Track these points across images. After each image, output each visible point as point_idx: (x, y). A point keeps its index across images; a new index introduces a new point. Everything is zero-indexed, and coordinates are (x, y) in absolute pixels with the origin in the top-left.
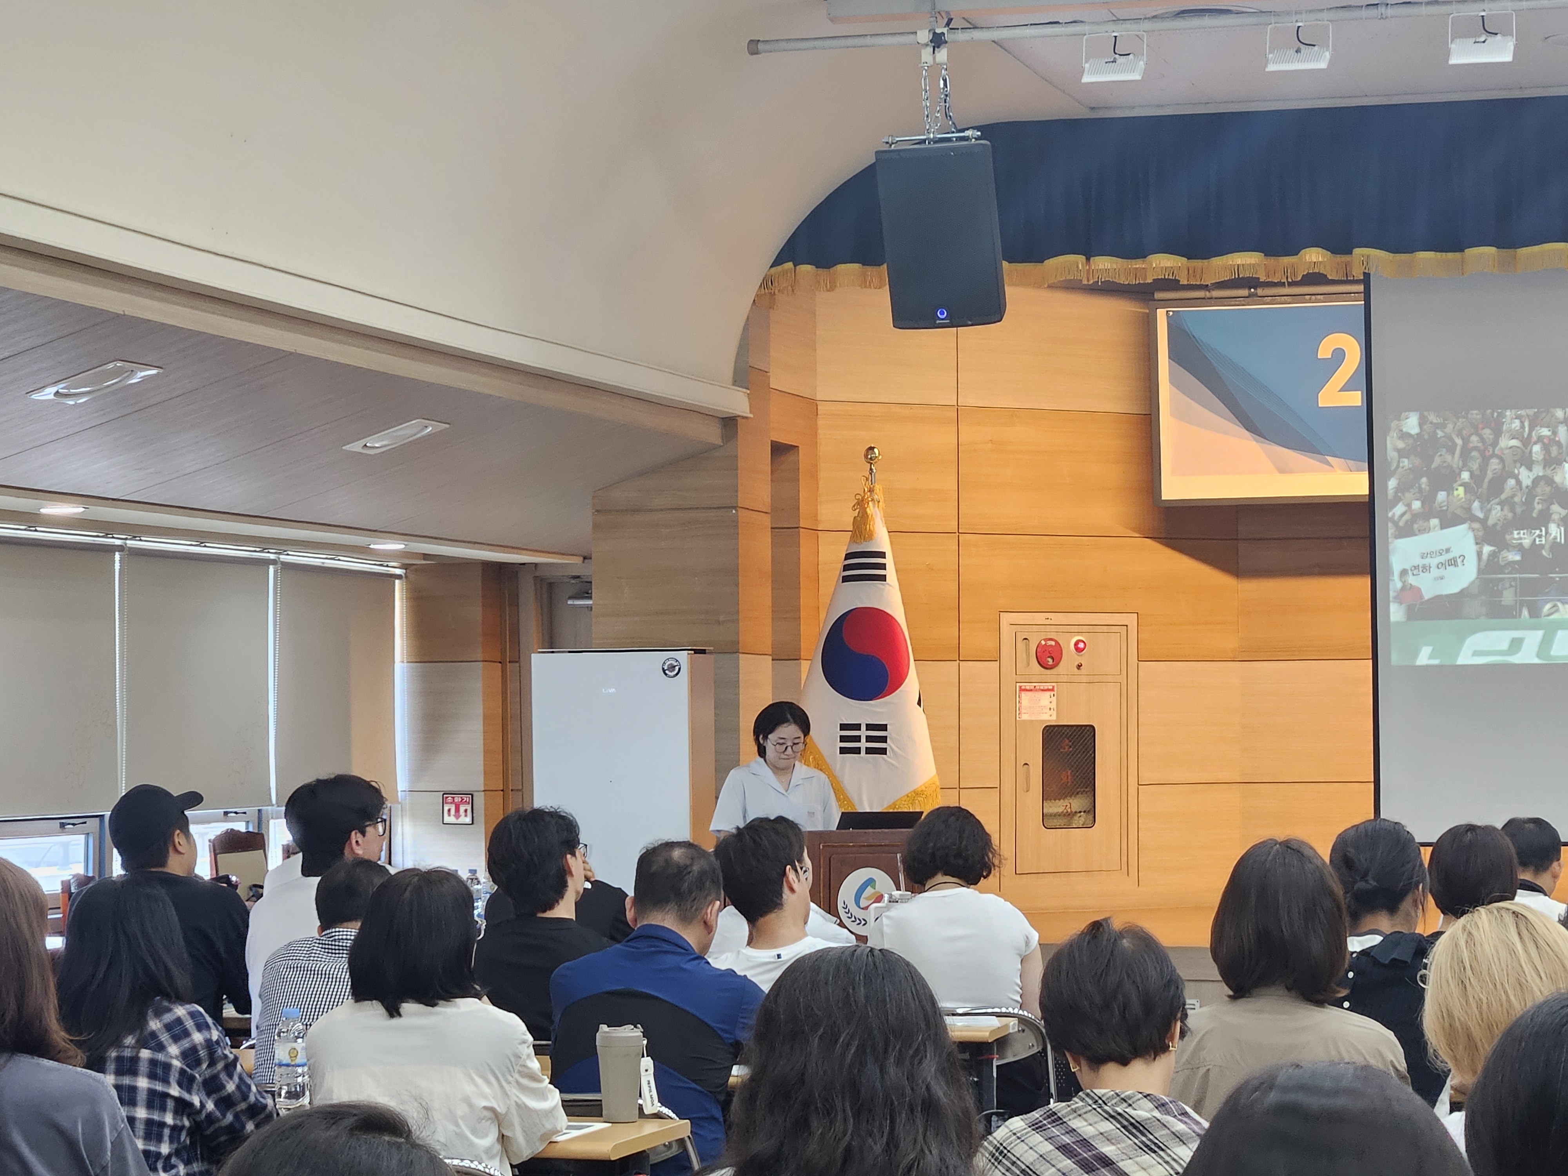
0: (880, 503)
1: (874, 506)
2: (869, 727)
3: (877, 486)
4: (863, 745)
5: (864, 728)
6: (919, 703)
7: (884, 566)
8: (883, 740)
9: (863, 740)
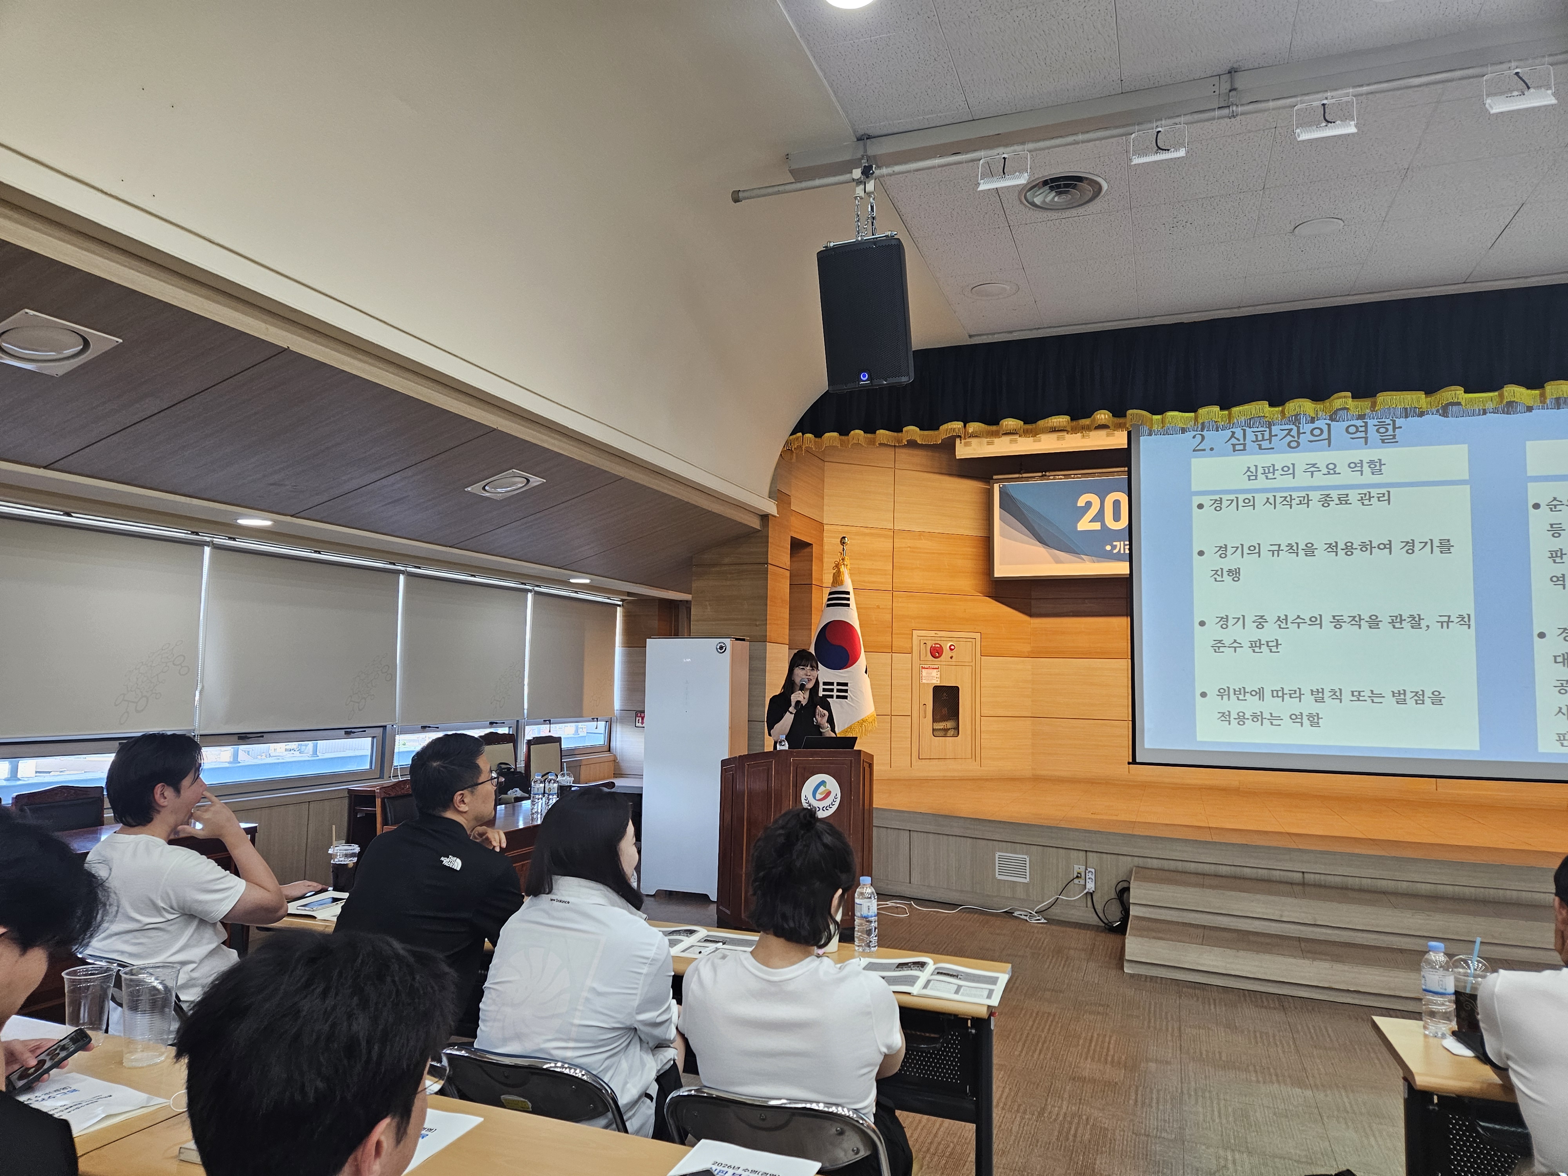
0: (848, 567)
1: (844, 568)
2: (838, 684)
3: (846, 557)
4: (835, 693)
5: (835, 684)
6: (866, 672)
7: (848, 599)
8: (846, 691)
9: (835, 691)
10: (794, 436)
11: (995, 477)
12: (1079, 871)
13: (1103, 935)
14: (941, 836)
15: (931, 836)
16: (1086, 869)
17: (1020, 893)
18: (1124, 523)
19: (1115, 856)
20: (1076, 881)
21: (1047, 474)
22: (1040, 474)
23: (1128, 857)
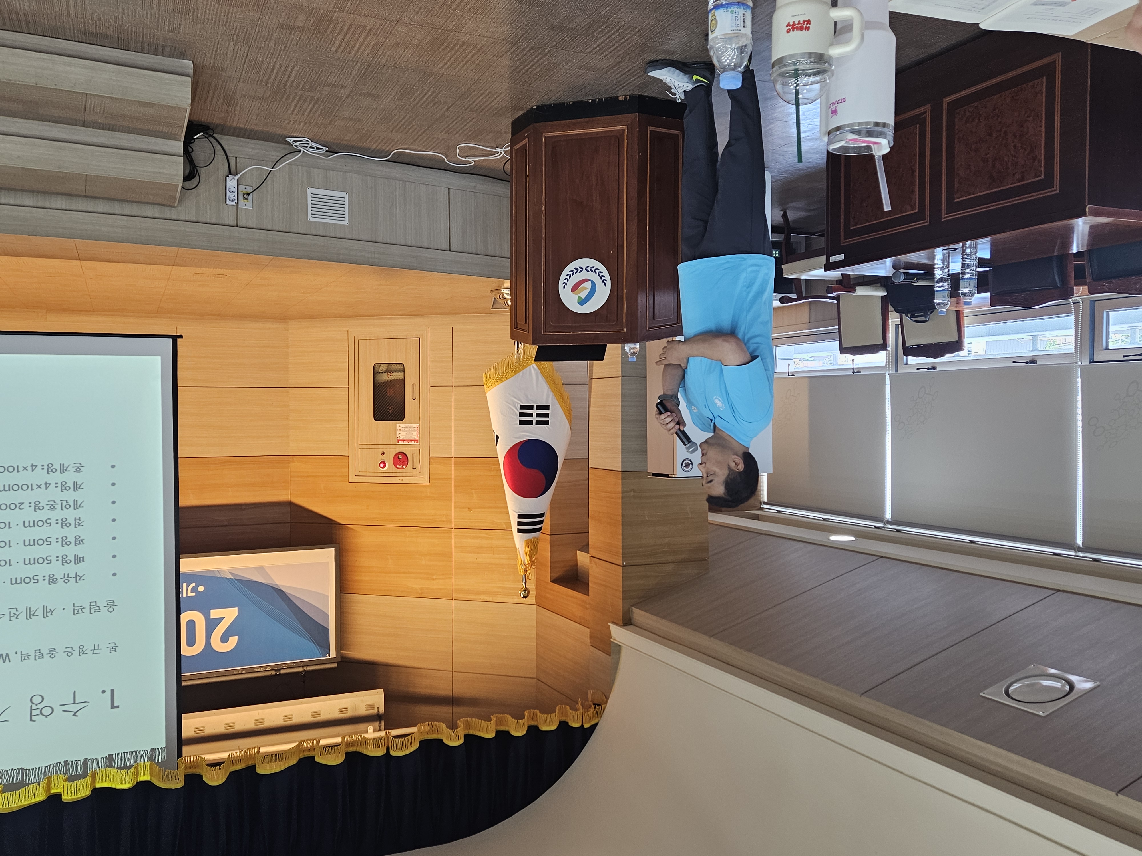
0: (520, 563)
1: (524, 561)
2: (530, 423)
3: (522, 573)
4: (535, 411)
5: (534, 422)
6: (497, 437)
7: (520, 524)
8: (522, 415)
9: (535, 415)
10: (593, 723)
11: (335, 665)
12: (246, 202)
13: (216, 121)
14: (414, 244)
15: (426, 245)
16: (237, 203)
17: (318, 174)
18: (185, 617)
19: (201, 220)
20: (249, 190)
21: (273, 673)
22: (282, 672)
23: (183, 218)
